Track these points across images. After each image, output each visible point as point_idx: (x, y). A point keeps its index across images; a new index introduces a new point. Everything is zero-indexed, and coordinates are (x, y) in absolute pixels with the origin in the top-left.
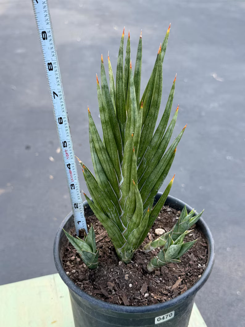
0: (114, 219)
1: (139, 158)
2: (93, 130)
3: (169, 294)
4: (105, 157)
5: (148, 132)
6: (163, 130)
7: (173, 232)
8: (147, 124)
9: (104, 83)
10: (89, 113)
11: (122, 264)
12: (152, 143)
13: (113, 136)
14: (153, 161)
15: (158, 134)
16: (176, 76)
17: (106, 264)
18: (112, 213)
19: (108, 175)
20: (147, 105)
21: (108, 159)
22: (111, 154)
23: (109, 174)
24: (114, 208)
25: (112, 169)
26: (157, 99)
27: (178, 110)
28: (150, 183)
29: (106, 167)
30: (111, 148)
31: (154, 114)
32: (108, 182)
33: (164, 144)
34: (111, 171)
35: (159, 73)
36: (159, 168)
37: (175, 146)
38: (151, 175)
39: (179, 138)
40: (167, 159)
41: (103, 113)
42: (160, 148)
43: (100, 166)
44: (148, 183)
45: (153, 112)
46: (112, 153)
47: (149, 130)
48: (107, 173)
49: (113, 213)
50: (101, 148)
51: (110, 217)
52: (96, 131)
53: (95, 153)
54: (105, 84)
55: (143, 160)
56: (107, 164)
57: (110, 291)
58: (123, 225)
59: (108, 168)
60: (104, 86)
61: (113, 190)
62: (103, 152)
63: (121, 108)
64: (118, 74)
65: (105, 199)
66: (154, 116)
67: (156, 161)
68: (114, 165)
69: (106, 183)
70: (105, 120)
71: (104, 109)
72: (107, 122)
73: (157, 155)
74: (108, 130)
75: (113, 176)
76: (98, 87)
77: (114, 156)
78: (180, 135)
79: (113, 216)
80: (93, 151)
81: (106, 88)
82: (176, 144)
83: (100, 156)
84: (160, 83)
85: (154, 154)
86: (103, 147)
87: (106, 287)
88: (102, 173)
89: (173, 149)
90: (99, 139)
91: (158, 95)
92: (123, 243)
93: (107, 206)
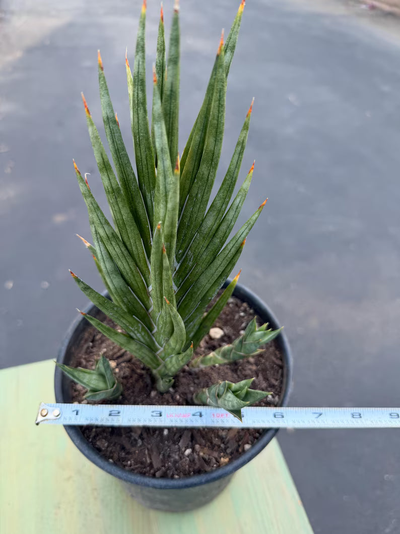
0: (142, 340)
1: (181, 251)
2: (91, 205)
4: (118, 250)
5: (196, 209)
6: (224, 207)
8: (194, 195)
9: (107, 113)
10: (78, 174)
11: (156, 395)
12: (203, 228)
13: (131, 215)
14: (204, 257)
15: (215, 214)
16: (253, 102)
18: (136, 332)
19: (127, 277)
20: (195, 158)
21: (126, 253)
22: (131, 244)
23: (129, 276)
24: (140, 325)
25: (133, 269)
26: (213, 149)
27: (252, 171)
28: (199, 289)
29: (123, 265)
30: (130, 235)
31: (208, 177)
32: (127, 288)
33: (225, 231)
34: (133, 272)
35: (218, 95)
36: (215, 269)
37: (243, 236)
38: (201, 277)
39: (252, 223)
40: (229, 256)
41: (106, 174)
42: (218, 237)
43: (112, 264)
44: (195, 290)
45: (206, 173)
46: (132, 244)
47: (198, 206)
48: (125, 274)
49: (138, 332)
50: (110, 236)
51: (135, 337)
52: (95, 206)
53: (100, 243)
54: (110, 115)
55: (187, 255)
56: (124, 261)
57: (135, 440)
58: (156, 343)
59: (127, 268)
60: (108, 118)
61: (137, 298)
62: (114, 243)
63: (145, 163)
64: (136, 94)
65: (122, 317)
66: (208, 180)
67: (209, 257)
68: (138, 261)
69: (124, 289)
70: (112, 187)
71: (106, 167)
72: (114, 192)
73: (211, 247)
74: (120, 205)
75: (136, 278)
76: (89, 123)
77: (137, 248)
78: (254, 218)
79: (138, 336)
80: (98, 239)
81: (111, 121)
82: (245, 234)
83: (110, 248)
84: (220, 115)
85: (206, 245)
86: (113, 234)
87: (129, 433)
88: (116, 276)
89: (239, 240)
90: (103, 221)
91: (215, 141)
92: (158, 365)
93: (128, 325)
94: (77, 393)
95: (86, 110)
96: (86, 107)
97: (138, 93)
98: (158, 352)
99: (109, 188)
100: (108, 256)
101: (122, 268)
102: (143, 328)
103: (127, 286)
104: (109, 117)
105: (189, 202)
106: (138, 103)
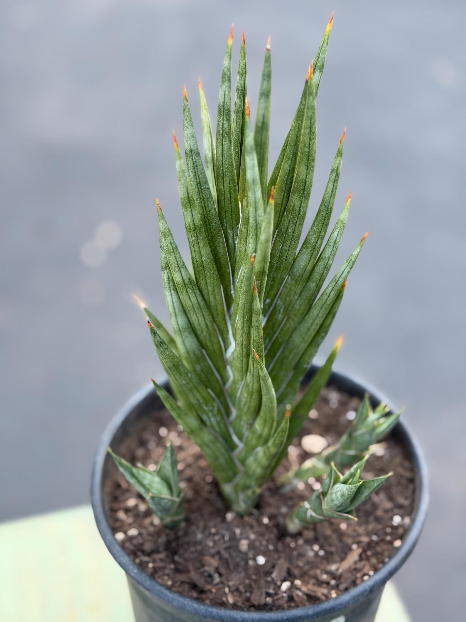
0: (216, 427)
1: (268, 301)
2: (169, 245)
3: (333, 582)
4: (193, 299)
5: (286, 247)
6: (319, 242)
7: (342, 451)
8: (284, 230)
9: (190, 146)
10: (159, 211)
12: (295, 270)
13: (211, 257)
14: (297, 307)
15: (309, 251)
18: (210, 414)
19: (202, 337)
21: (202, 303)
22: (208, 292)
23: (204, 335)
24: (215, 404)
25: (209, 325)
26: (304, 178)
27: (350, 200)
28: (291, 351)
29: (198, 320)
30: (208, 281)
31: (300, 209)
32: (201, 352)
33: (322, 272)
34: (208, 329)
35: (309, 122)
36: (310, 321)
37: (343, 276)
38: (294, 335)
39: (353, 260)
40: (328, 302)
41: (189, 209)
42: (313, 280)
43: (186, 319)
44: (287, 353)
45: (297, 204)
46: (210, 292)
47: (289, 243)
48: (199, 332)
49: (213, 414)
50: (187, 281)
51: (208, 422)
52: (174, 246)
53: (173, 292)
54: (194, 147)
55: (275, 305)
56: (200, 315)
57: (210, 576)
59: (203, 323)
60: (191, 151)
61: (212, 366)
62: (190, 291)
63: (229, 196)
64: (221, 125)
65: (196, 388)
66: (299, 212)
67: (303, 307)
68: (215, 315)
69: (197, 353)
70: (194, 224)
71: (190, 202)
72: (195, 229)
73: (305, 294)
74: (201, 245)
75: (213, 338)
76: (177, 157)
77: (215, 298)
78: (355, 253)
79: (213, 421)
80: (170, 287)
81: (194, 153)
82: (345, 273)
83: (184, 297)
84: (311, 143)
85: (298, 291)
86: (189, 279)
88: (189, 334)
89: (339, 282)
90: (180, 264)
91: (307, 170)
92: (235, 474)
93: (201, 401)
95: (175, 144)
96: (175, 140)
97: (223, 123)
98: (236, 453)
99: (191, 224)
100: (181, 309)
101: (196, 324)
102: (219, 410)
103: (200, 348)
104: (192, 149)
105: (278, 239)
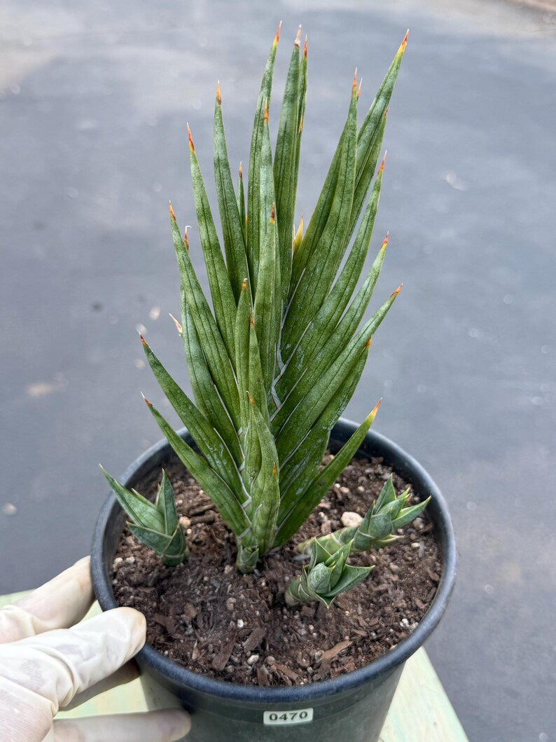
0: (223, 473)
1: (288, 346)
2: (182, 261)
3: (310, 669)
4: (207, 328)
5: (312, 289)
6: (348, 289)
7: (358, 531)
8: (311, 269)
9: (218, 154)
10: (173, 219)
11: (231, 573)
12: (319, 317)
13: (228, 283)
14: (318, 359)
15: (335, 298)
16: (385, 156)
17: (198, 563)
18: (215, 456)
19: (214, 371)
20: (317, 222)
21: (216, 334)
22: (225, 323)
23: (217, 370)
24: (221, 446)
25: (223, 359)
26: (337, 211)
27: (385, 245)
28: (308, 408)
29: (211, 350)
30: (225, 311)
31: (330, 248)
32: (212, 387)
33: (348, 325)
34: (222, 364)
35: (347, 144)
36: (330, 378)
37: (367, 332)
38: (313, 390)
39: (380, 315)
40: (349, 360)
41: (204, 224)
42: (338, 332)
43: (197, 347)
44: (304, 408)
45: (328, 242)
46: (227, 323)
47: (315, 284)
48: (212, 365)
49: (219, 457)
50: (200, 306)
51: (213, 464)
52: (187, 263)
53: (188, 315)
54: (222, 157)
55: (295, 353)
56: (213, 346)
57: (185, 625)
58: (244, 487)
59: (216, 355)
60: (219, 160)
61: (224, 406)
62: (203, 317)
63: (257, 220)
64: (255, 136)
65: (198, 423)
66: (329, 251)
67: (325, 361)
68: (231, 351)
69: (208, 387)
70: (209, 241)
71: (205, 215)
72: (213, 248)
73: (329, 347)
74: (217, 268)
75: (226, 375)
76: (192, 159)
77: (232, 331)
78: (383, 308)
79: (218, 464)
80: (186, 310)
81: (222, 165)
82: (370, 329)
83: (198, 323)
84: (348, 170)
85: (321, 341)
86: (203, 304)
87: (179, 615)
88: (201, 364)
89: (362, 338)
90: (193, 285)
91: (342, 202)
92: (244, 528)
93: (204, 439)
94: (124, 547)
95: (190, 144)
96: (190, 140)
97: (257, 135)
98: (245, 505)
99: (206, 242)
100: (194, 335)
101: (209, 355)
102: (226, 453)
103: (212, 383)
104: (220, 158)
105: (305, 278)
106: (255, 147)
